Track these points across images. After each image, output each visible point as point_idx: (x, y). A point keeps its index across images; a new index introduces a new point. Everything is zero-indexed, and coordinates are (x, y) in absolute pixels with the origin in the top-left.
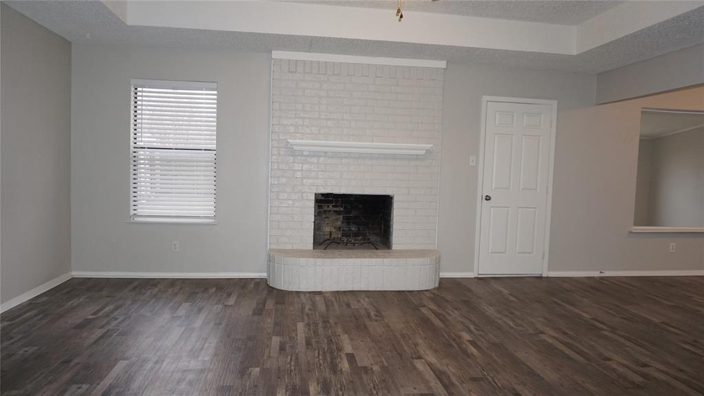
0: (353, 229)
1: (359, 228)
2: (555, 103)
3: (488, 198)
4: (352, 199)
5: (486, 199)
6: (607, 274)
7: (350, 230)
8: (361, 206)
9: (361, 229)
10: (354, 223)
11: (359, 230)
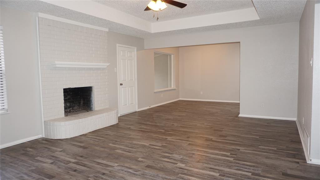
0: (68, 105)
1: (70, 104)
2: (136, 48)
3: (121, 84)
4: (68, 90)
5: (121, 85)
6: (152, 107)
7: (67, 106)
8: (71, 93)
9: (71, 104)
10: (68, 102)
11: (70, 105)
